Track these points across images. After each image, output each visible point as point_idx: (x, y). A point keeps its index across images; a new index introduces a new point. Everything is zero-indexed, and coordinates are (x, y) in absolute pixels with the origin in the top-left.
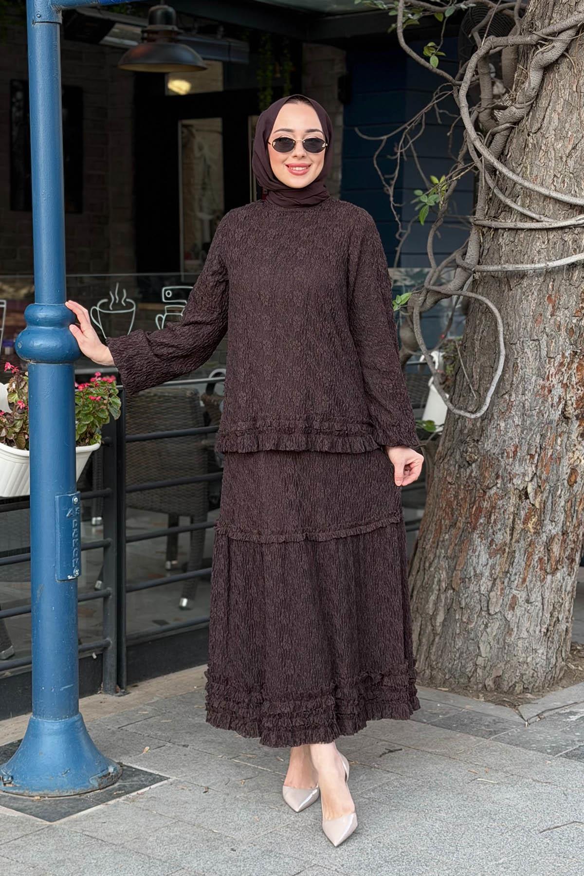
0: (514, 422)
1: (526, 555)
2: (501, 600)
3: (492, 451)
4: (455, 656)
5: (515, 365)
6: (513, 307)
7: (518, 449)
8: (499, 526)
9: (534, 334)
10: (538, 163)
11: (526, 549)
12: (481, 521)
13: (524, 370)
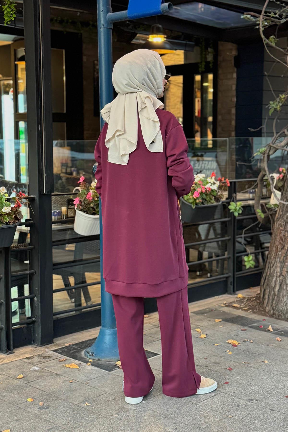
4: (284, 305)
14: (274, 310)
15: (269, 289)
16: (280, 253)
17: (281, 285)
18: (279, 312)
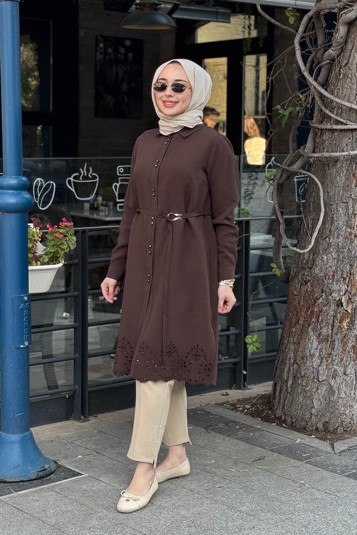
0: (332, 256)
1: (343, 343)
2: (327, 372)
3: (319, 275)
4: (298, 407)
5: (332, 218)
6: (331, 180)
7: (335, 274)
8: (324, 324)
9: (344, 198)
10: (347, 86)
11: (342, 339)
12: (313, 320)
13: (338, 222)
14: (286, 415)
15: (280, 382)
16: (294, 330)
17: (295, 377)
18: (292, 419)
